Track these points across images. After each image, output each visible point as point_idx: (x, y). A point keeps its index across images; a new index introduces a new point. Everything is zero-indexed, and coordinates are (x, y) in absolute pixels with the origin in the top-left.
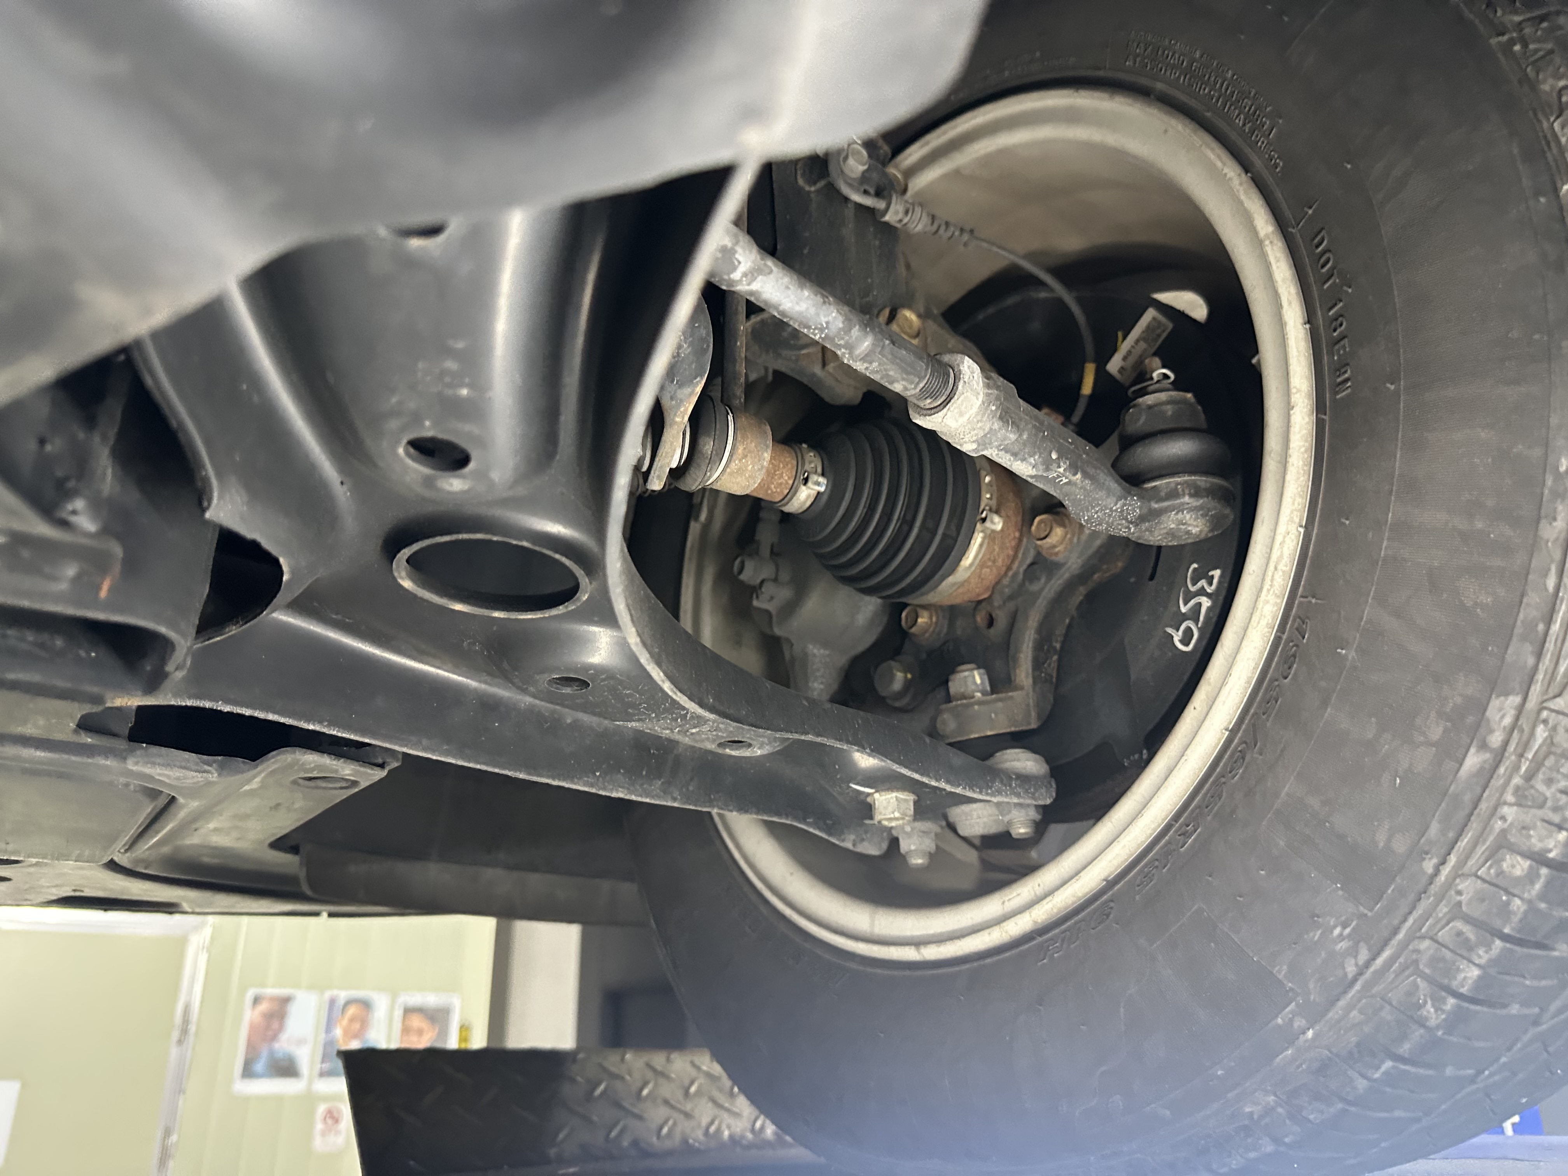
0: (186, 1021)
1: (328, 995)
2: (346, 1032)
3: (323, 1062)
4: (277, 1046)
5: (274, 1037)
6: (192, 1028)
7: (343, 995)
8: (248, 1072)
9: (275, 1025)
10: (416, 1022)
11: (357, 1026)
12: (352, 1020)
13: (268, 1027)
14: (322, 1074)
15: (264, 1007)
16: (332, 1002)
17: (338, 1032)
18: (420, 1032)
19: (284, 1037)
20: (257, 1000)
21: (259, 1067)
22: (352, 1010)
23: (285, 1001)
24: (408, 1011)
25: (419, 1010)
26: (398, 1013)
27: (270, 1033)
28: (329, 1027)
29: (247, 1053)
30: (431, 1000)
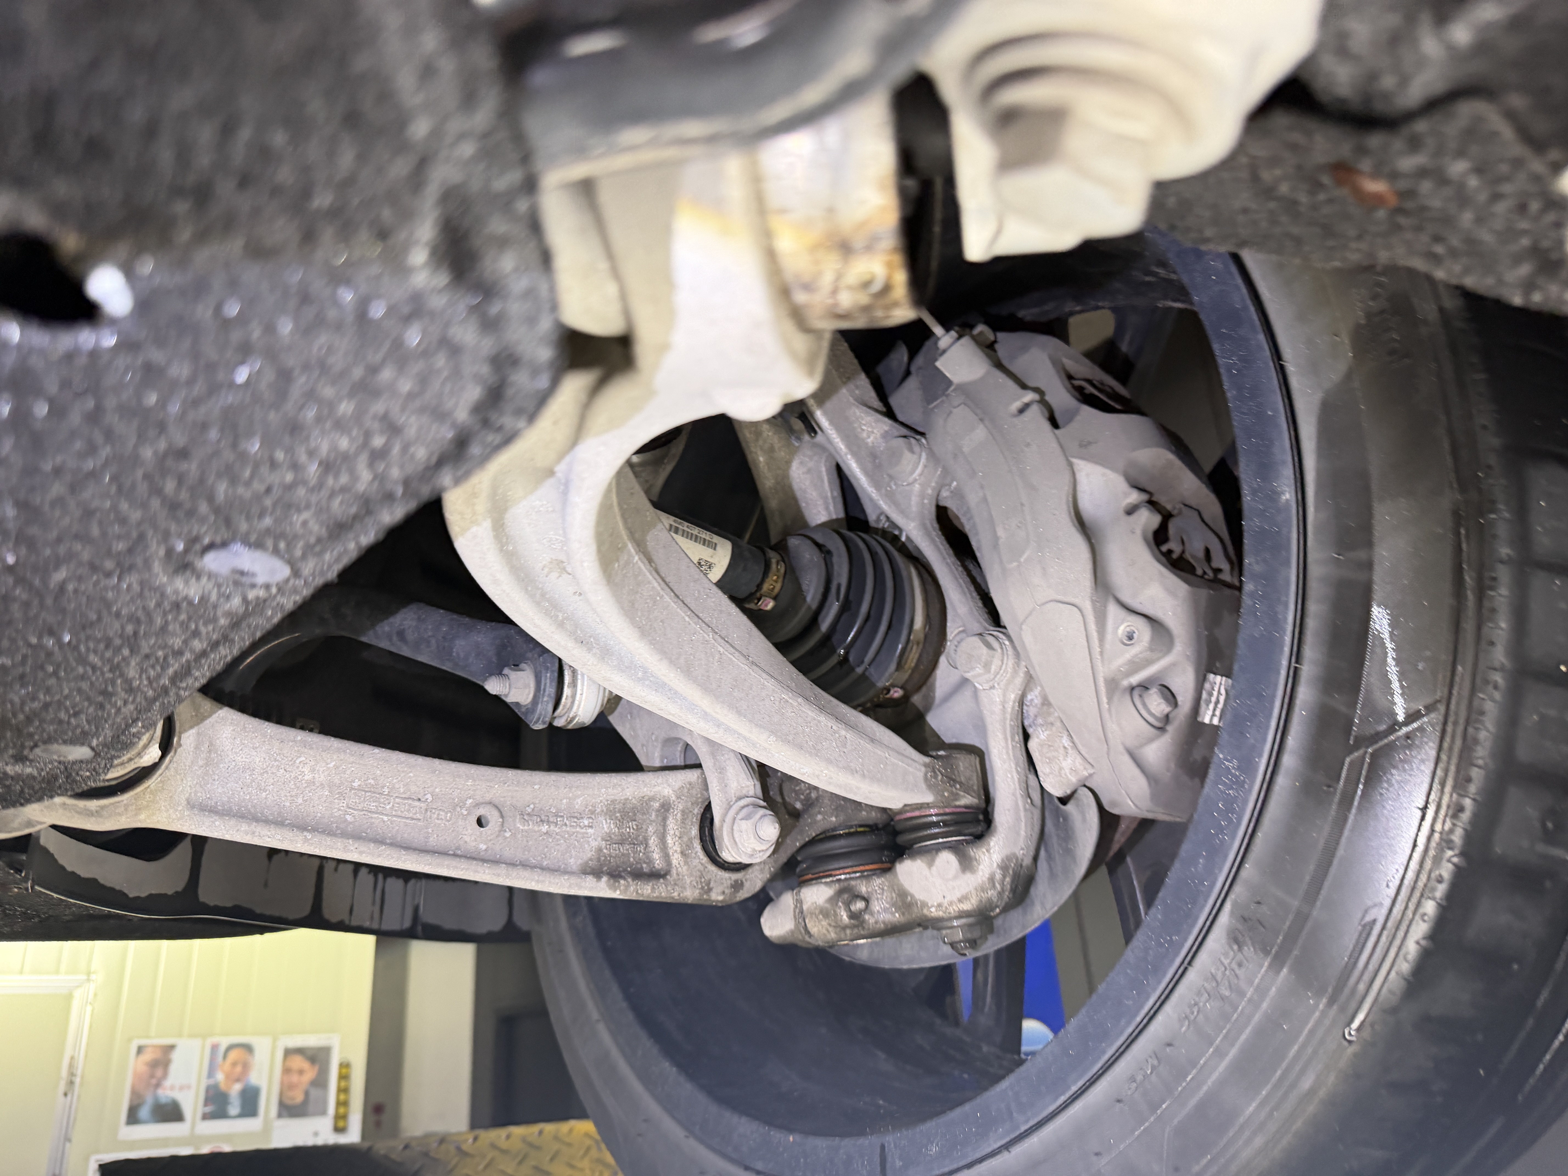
0: (72, 1074)
1: (209, 1042)
2: (228, 1077)
3: (206, 1103)
4: (160, 1092)
5: (158, 1085)
6: (78, 1080)
7: (225, 1042)
8: (133, 1118)
9: (159, 1072)
10: (298, 1062)
11: (239, 1069)
12: (234, 1064)
13: (152, 1076)
14: (206, 1117)
15: (147, 1056)
16: (215, 1048)
17: (220, 1077)
18: (301, 1072)
19: (168, 1083)
20: (140, 1050)
21: (144, 1112)
22: (233, 1055)
23: (170, 1048)
24: (289, 1053)
25: (300, 1051)
26: (280, 1055)
27: (154, 1081)
28: (211, 1073)
29: (131, 1100)
30: (311, 1041)
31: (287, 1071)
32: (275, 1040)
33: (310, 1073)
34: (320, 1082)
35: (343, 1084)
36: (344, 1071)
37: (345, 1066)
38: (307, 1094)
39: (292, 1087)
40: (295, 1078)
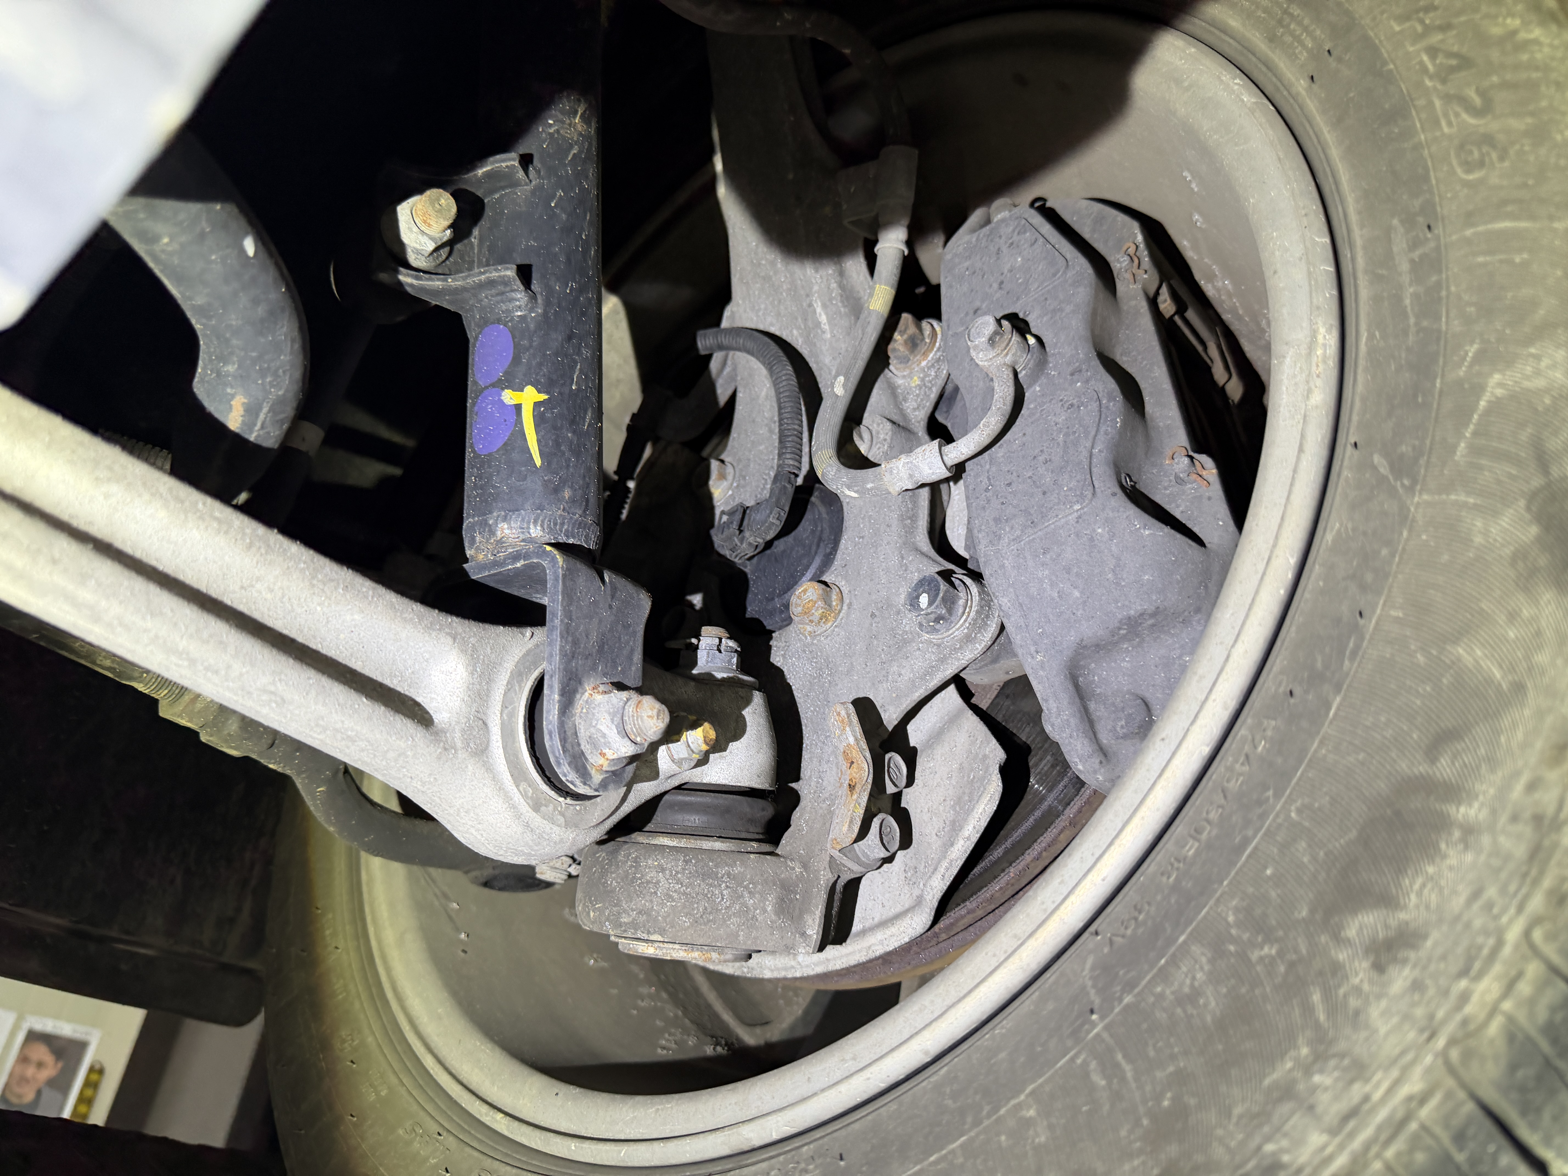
31: (23, 1059)
32: (20, 1019)
33: (50, 1070)
34: (61, 1084)
35: (89, 1092)
36: (94, 1077)
37: (98, 1071)
38: (39, 1093)
39: (23, 1080)
40: (30, 1071)
